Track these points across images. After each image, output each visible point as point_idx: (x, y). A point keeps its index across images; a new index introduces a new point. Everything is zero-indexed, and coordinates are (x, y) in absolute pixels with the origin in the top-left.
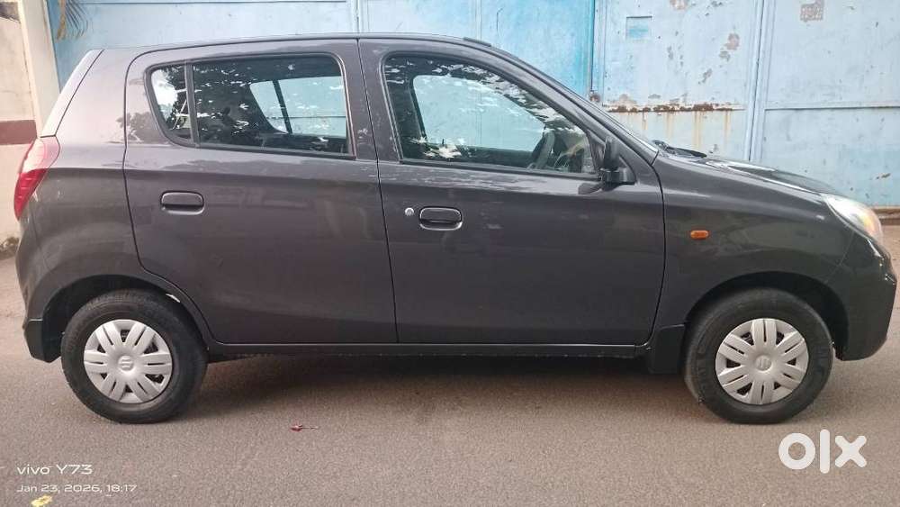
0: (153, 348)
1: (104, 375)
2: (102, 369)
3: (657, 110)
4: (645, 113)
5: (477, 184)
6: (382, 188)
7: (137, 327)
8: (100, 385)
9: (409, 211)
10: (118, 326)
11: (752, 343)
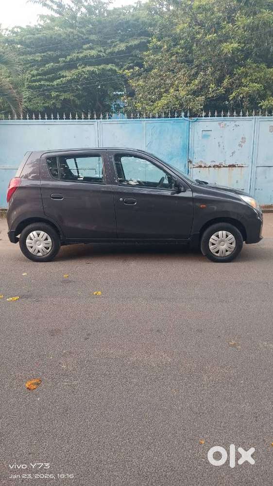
0: (46, 239)
1: (32, 247)
2: (31, 245)
3: (214, 167)
4: (210, 168)
5: (145, 192)
6: (113, 193)
7: (42, 233)
8: (31, 250)
9: (121, 199)
10: (36, 233)
11: (219, 238)
